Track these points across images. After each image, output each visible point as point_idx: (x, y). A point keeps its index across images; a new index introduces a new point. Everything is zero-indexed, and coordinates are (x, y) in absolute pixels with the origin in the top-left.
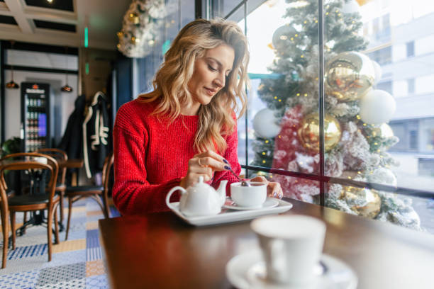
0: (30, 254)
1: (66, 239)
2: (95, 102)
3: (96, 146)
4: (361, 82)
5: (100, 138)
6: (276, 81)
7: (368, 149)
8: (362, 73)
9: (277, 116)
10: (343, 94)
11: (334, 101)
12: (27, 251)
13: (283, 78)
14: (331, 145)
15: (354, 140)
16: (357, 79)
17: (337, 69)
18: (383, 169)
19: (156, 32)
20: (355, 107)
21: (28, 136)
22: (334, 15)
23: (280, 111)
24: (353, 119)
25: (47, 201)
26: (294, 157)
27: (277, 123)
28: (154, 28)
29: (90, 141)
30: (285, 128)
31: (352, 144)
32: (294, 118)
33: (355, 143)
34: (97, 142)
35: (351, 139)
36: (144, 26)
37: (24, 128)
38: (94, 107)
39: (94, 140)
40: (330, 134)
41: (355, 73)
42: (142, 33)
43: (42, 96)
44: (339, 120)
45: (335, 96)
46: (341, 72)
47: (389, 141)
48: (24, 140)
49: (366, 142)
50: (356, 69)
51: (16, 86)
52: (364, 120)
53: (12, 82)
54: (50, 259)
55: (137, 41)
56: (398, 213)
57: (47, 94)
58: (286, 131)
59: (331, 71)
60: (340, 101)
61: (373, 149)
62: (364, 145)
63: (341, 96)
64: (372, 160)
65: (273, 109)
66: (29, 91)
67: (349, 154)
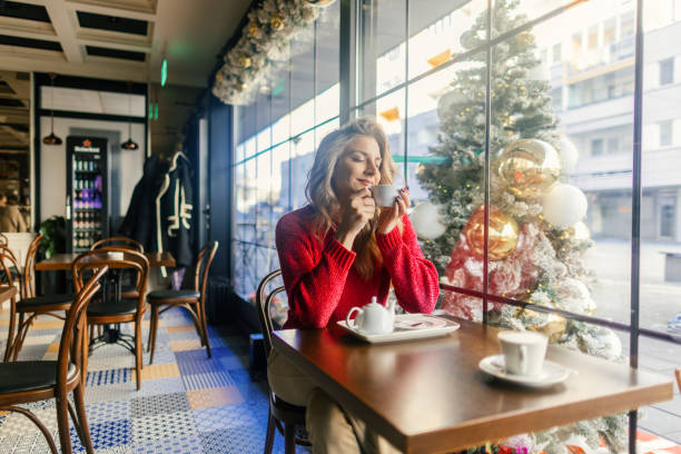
0: (109, 380)
1: (151, 362)
2: (174, 166)
3: (173, 231)
4: (543, 176)
5: (181, 219)
6: (440, 166)
7: (554, 255)
8: (544, 166)
9: (442, 212)
10: (522, 190)
11: (510, 199)
12: (103, 377)
13: (449, 163)
14: (507, 250)
15: (536, 245)
16: (539, 173)
17: (515, 160)
18: (572, 280)
19: (273, 78)
20: (537, 206)
21: (75, 215)
22: (515, 88)
23: (445, 206)
24: (533, 219)
25: (135, 311)
26: (462, 263)
27: (440, 222)
28: (272, 73)
29: (166, 224)
30: (451, 227)
31: (533, 249)
32: (461, 217)
33: (536, 249)
34: (176, 226)
35: (532, 244)
36: (257, 70)
37: (71, 205)
38: (171, 175)
39: (172, 222)
40: (506, 237)
41: (536, 166)
42: (253, 77)
43: (97, 157)
44: (517, 221)
45: (512, 193)
46: (521, 164)
47: (582, 245)
48: (70, 221)
49: (552, 248)
50: (537, 161)
51: (58, 142)
52: (548, 220)
53: (52, 136)
54: (138, 388)
55: (245, 86)
56: (589, 335)
57: (103, 153)
58: (452, 231)
59: (509, 161)
60: (518, 199)
61: (559, 257)
62: (549, 250)
63: (520, 193)
64: (557, 270)
65: (436, 204)
66: (77, 149)
67: (530, 261)
